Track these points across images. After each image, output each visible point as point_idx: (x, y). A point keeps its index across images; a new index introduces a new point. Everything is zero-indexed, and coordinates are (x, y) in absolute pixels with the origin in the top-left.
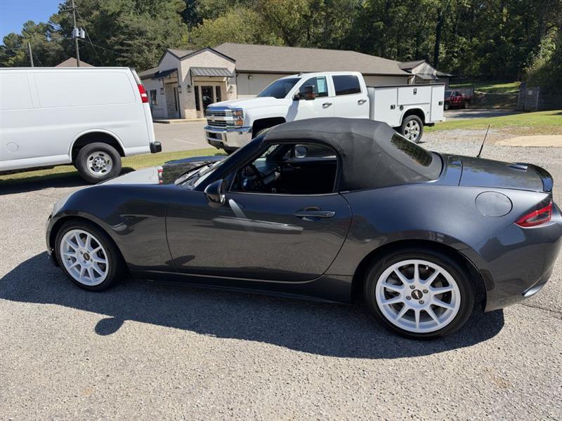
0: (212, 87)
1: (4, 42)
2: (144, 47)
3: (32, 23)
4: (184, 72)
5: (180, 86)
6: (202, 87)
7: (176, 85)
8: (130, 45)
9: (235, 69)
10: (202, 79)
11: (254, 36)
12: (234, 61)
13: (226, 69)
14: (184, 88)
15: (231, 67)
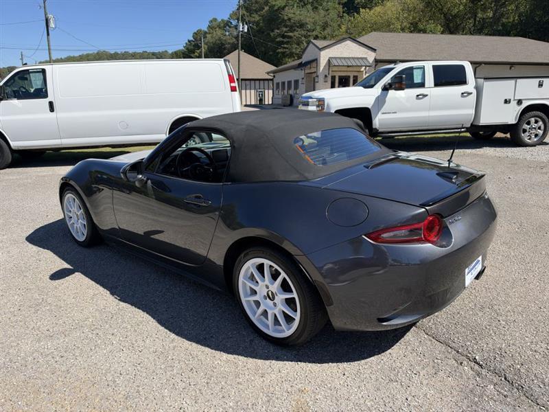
0: (349, 77)
1: (193, 36)
2: (303, 38)
3: (215, 20)
4: (323, 62)
5: (317, 76)
6: (339, 76)
7: (314, 75)
8: (291, 37)
9: (375, 59)
10: (340, 69)
11: (412, 24)
12: (375, 50)
13: (366, 58)
14: (321, 79)
15: (371, 56)
